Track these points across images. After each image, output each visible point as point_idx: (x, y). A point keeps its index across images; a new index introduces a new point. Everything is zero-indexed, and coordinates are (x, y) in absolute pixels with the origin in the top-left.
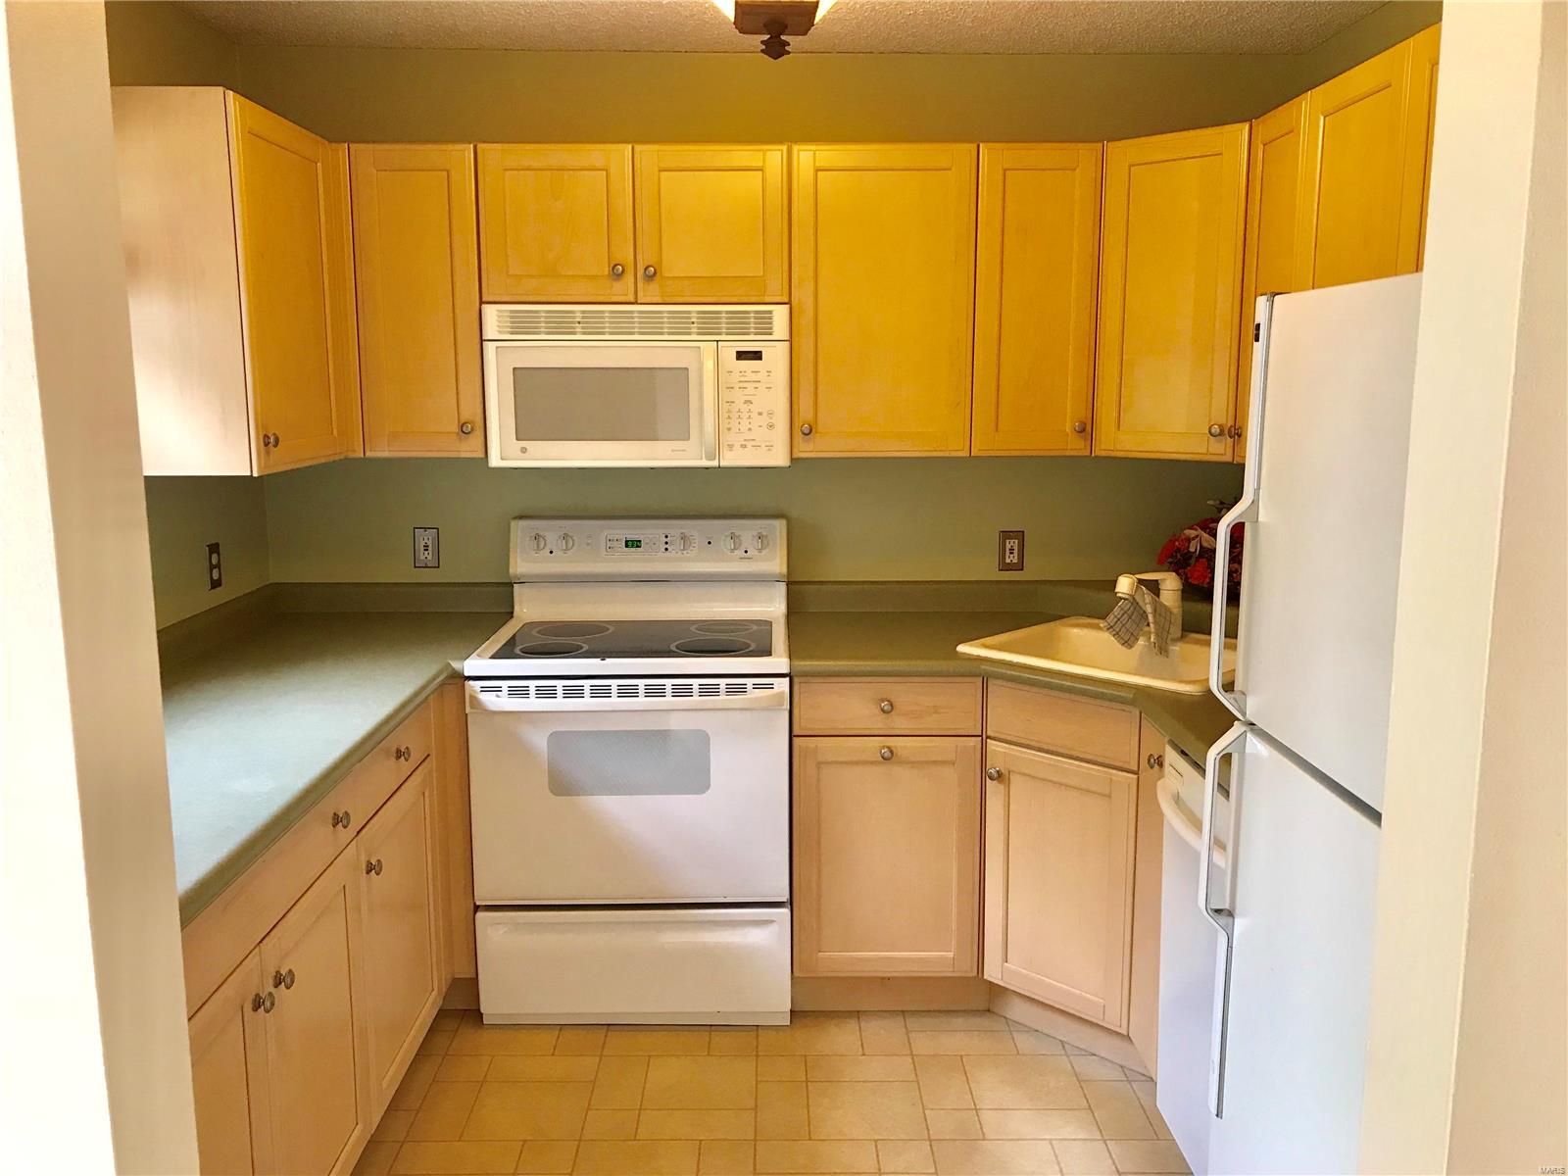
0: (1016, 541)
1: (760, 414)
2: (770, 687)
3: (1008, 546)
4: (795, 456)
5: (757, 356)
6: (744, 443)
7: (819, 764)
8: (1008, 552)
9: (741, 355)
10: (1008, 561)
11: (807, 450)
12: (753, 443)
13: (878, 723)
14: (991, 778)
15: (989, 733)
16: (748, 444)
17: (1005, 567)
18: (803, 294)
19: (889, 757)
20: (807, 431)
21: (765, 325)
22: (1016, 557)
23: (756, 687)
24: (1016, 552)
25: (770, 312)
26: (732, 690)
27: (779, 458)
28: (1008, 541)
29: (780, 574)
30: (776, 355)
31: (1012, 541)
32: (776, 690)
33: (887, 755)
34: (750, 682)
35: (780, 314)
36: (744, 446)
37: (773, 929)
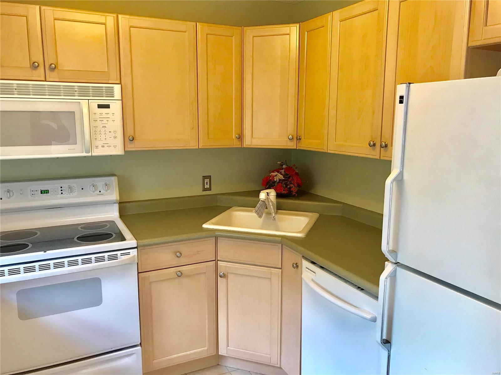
0: (208, 179)
1: (110, 132)
2: (129, 254)
3: (206, 182)
4: (126, 150)
5: (108, 106)
6: (104, 145)
7: (150, 283)
8: (205, 184)
9: (100, 106)
10: (206, 187)
11: (131, 147)
12: (108, 145)
13: (175, 262)
14: (221, 277)
15: (219, 259)
16: (106, 145)
17: (205, 190)
18: (126, 80)
19: (180, 275)
20: (131, 139)
21: (110, 93)
22: (209, 185)
23: (122, 254)
24: (208, 184)
25: (113, 87)
26: (111, 258)
27: (119, 151)
28: (205, 180)
29: (116, 200)
30: (116, 107)
31: (207, 180)
32: (131, 255)
33: (180, 274)
34: (119, 253)
35: (117, 89)
36: (103, 146)
37: (134, 356)
